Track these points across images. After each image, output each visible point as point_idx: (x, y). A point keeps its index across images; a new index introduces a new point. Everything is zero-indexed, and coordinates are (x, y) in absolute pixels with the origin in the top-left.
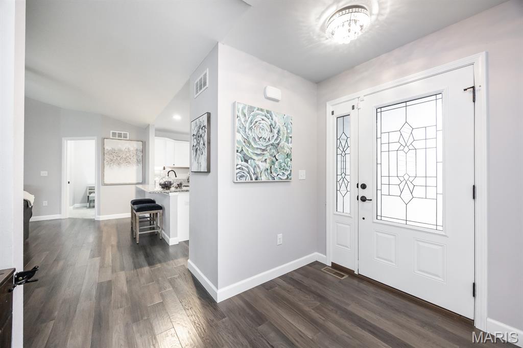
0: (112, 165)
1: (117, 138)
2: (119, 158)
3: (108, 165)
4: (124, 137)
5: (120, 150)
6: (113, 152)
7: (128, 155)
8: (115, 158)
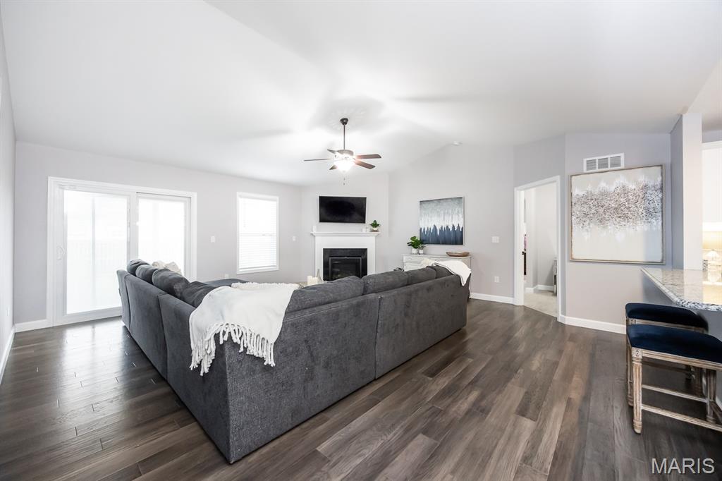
0: (586, 224)
1: (597, 170)
2: (601, 210)
3: (579, 223)
4: (613, 165)
5: (604, 194)
6: (587, 199)
7: (622, 200)
8: (593, 211)
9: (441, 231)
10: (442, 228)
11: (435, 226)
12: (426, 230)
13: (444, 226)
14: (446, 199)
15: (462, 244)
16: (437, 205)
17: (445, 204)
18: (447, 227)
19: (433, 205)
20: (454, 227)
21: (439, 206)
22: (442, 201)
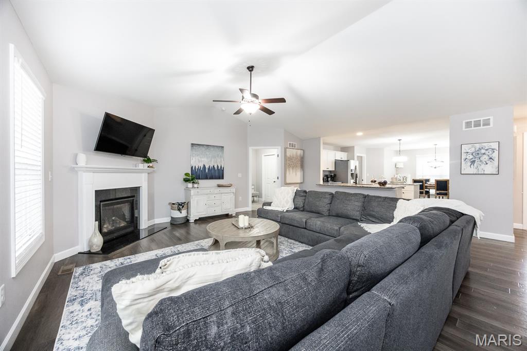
1: (291, 147)
5: (293, 157)
6: (290, 158)
7: (297, 160)
8: (291, 164)
9: (209, 169)
10: (209, 167)
11: (204, 165)
12: (197, 167)
13: (212, 166)
14: (213, 146)
15: (223, 178)
16: (206, 149)
17: (212, 149)
18: (214, 166)
19: (203, 149)
20: (218, 167)
21: (207, 150)
22: (209, 147)
